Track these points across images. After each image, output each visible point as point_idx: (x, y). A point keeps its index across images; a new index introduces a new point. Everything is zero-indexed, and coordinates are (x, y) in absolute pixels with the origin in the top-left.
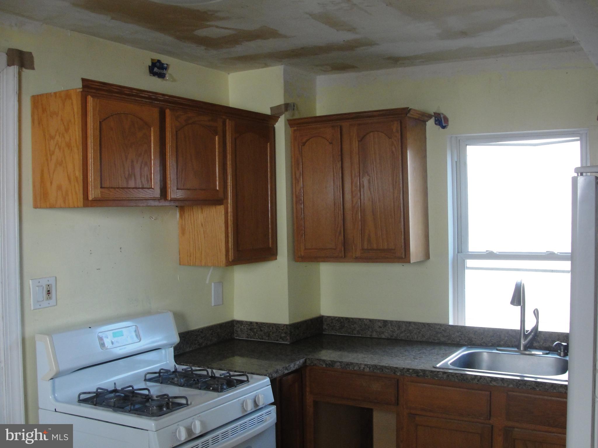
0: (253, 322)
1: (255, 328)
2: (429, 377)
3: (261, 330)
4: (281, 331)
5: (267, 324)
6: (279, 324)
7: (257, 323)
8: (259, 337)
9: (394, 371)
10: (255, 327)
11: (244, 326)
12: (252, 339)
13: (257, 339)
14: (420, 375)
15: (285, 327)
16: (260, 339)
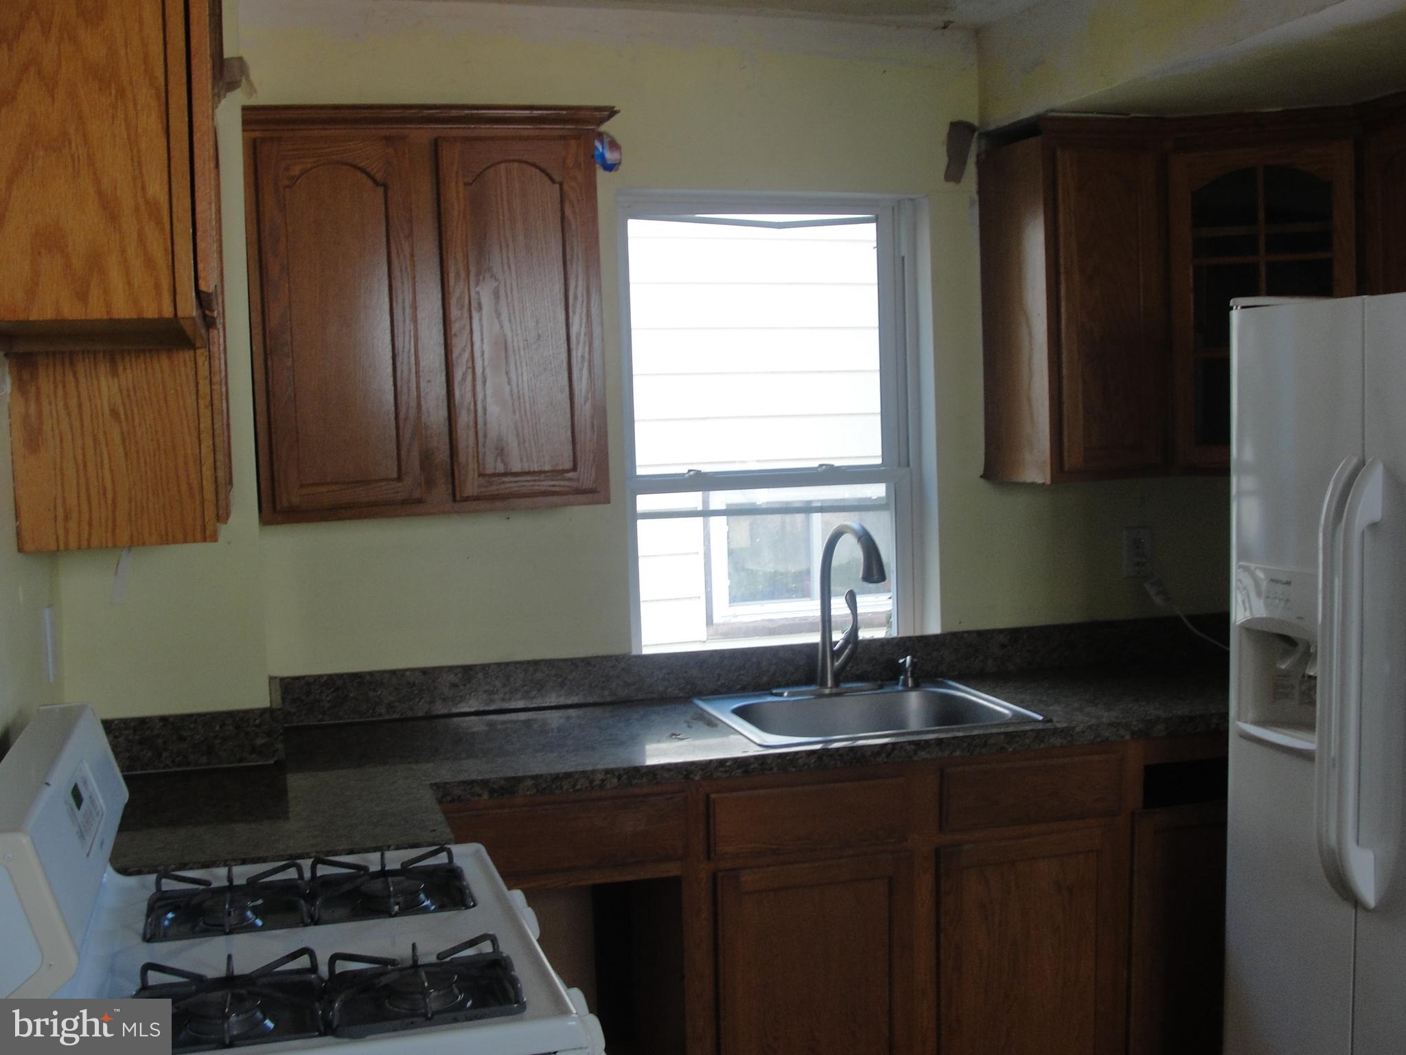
0: (151, 719)
1: (158, 736)
2: (775, 770)
3: (182, 739)
4: (253, 729)
5: (200, 715)
6: (246, 712)
7: (164, 719)
8: (173, 761)
9: (685, 773)
10: (156, 732)
11: (117, 734)
12: (146, 770)
13: (166, 766)
14: (754, 768)
15: (267, 716)
16: (179, 766)
